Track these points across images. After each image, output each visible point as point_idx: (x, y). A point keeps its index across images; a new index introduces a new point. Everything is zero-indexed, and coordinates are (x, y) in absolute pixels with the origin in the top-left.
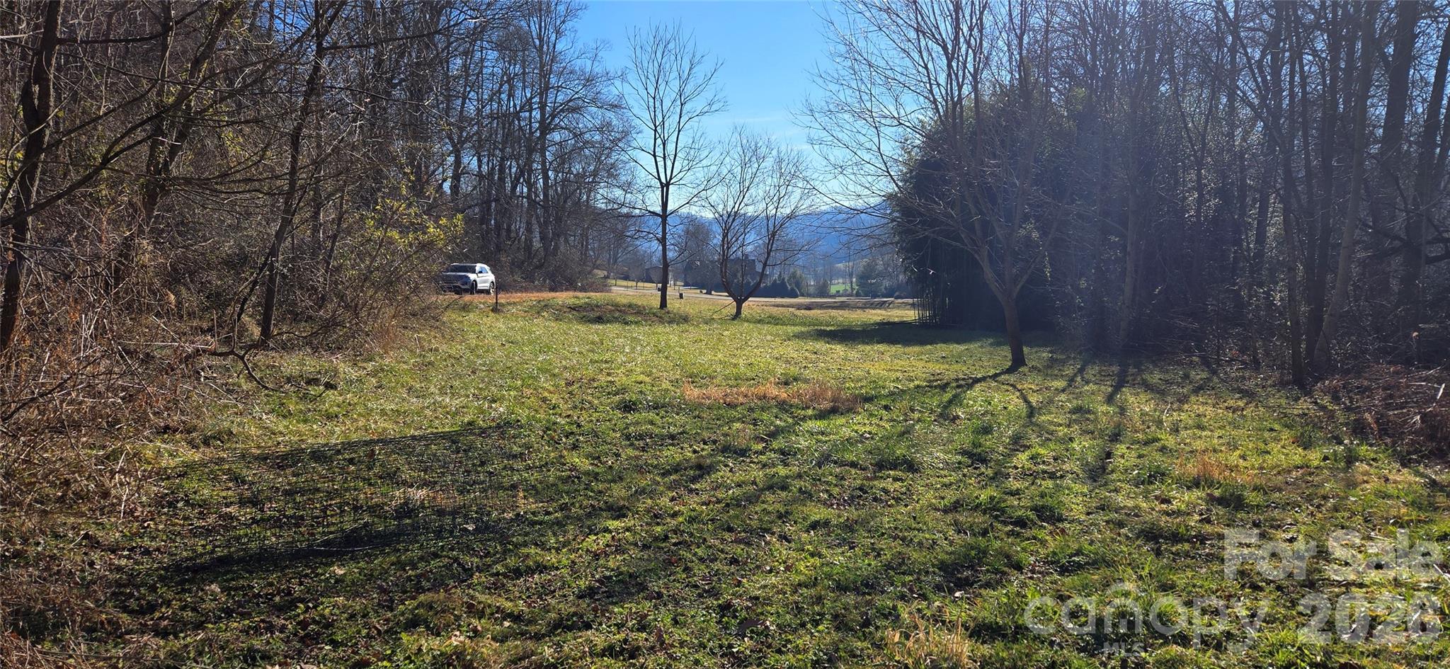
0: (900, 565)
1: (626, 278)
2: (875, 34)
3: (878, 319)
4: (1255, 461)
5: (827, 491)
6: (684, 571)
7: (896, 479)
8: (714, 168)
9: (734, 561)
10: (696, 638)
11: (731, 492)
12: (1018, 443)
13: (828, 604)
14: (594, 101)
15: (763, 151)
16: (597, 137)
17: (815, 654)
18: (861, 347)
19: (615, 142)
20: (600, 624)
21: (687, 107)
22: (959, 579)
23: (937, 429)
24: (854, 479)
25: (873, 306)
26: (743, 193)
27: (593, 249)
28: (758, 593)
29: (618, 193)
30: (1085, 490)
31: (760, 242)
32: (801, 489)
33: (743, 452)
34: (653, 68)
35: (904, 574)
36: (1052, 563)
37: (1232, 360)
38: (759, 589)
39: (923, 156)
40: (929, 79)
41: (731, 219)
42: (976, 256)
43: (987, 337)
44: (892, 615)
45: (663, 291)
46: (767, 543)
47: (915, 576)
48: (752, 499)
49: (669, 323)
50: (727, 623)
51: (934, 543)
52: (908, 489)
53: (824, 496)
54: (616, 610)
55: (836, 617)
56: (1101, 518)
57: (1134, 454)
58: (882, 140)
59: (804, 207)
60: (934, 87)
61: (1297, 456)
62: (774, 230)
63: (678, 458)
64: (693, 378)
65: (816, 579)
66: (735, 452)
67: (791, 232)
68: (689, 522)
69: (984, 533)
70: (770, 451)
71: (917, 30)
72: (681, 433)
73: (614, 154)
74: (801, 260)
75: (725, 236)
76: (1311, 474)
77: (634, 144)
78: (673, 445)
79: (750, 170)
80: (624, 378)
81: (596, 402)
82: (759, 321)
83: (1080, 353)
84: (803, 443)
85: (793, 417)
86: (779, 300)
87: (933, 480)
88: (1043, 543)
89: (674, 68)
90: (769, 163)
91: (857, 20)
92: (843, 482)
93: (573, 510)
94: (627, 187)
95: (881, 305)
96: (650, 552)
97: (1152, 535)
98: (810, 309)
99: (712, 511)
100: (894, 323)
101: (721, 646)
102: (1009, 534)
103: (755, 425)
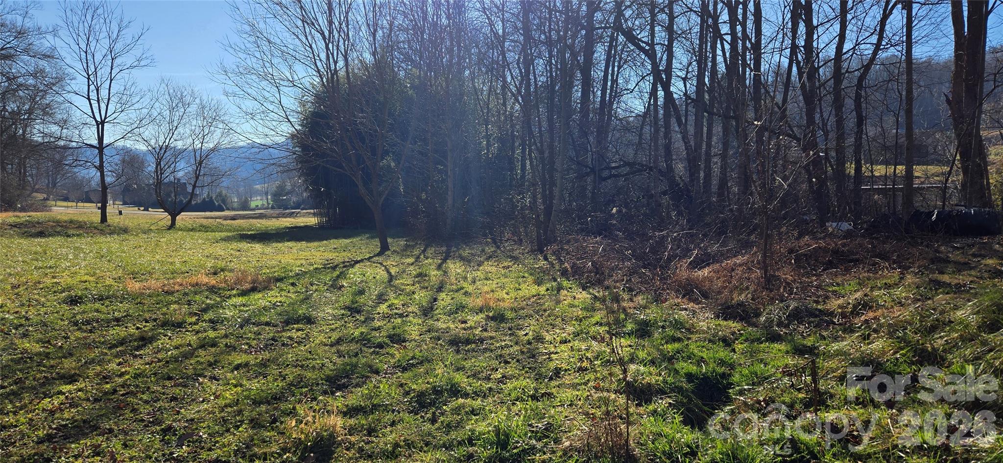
0: (299, 382)
1: (66, 199)
2: (272, 20)
3: (288, 225)
4: (513, 294)
5: (247, 344)
6: (131, 412)
7: (298, 330)
8: (145, 111)
9: (174, 399)
10: (143, 453)
11: (170, 353)
12: (381, 298)
13: (246, 413)
14: (26, 51)
15: (188, 99)
16: (31, 81)
17: (236, 446)
18: (275, 245)
19: (50, 86)
20: (60, 457)
21: (117, 61)
22: (339, 385)
23: (328, 295)
24: (268, 333)
25: (284, 216)
26: (172, 131)
27: (31, 176)
28: (192, 416)
29: (54, 129)
30: (420, 322)
31: (190, 169)
32: (227, 344)
33: (180, 325)
34: (83, 29)
35: (302, 388)
36: (398, 366)
37: (508, 240)
38: (194, 414)
39: (315, 109)
40: (314, 55)
41: (163, 151)
42: (354, 178)
43: (365, 233)
44: (293, 413)
45: (103, 209)
46: (200, 384)
47: (310, 388)
48: (187, 356)
49: (110, 234)
50: (169, 439)
51: (323, 365)
52: (307, 335)
53: (244, 347)
54: (73, 446)
55: (252, 421)
56: (427, 337)
57: (449, 298)
58: (282, 96)
59: (225, 142)
60: (317, 61)
61: (534, 289)
62: (201, 160)
63: (123, 334)
64: (134, 275)
65: (238, 400)
66: (173, 325)
67: (215, 161)
68: (134, 378)
69: (356, 355)
70: (202, 321)
71: (303, 21)
72: (125, 316)
73: (48, 96)
74: (225, 182)
75: (158, 164)
76: (539, 299)
77: (68, 88)
78: (118, 325)
79: (177, 113)
80: (70, 279)
81: (43, 299)
82: (192, 230)
83: (424, 240)
84: (229, 313)
85: (221, 297)
86: (208, 214)
87: (324, 328)
88: (393, 356)
89: (104, 29)
90: (193, 109)
91: (257, 8)
92: (259, 337)
93: (27, 382)
94: (63, 124)
95: (291, 215)
96: (101, 403)
97: (455, 342)
98: (234, 219)
99: (154, 367)
100: (300, 227)
101: (164, 455)
102: (371, 354)
103: (189, 305)
